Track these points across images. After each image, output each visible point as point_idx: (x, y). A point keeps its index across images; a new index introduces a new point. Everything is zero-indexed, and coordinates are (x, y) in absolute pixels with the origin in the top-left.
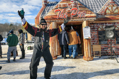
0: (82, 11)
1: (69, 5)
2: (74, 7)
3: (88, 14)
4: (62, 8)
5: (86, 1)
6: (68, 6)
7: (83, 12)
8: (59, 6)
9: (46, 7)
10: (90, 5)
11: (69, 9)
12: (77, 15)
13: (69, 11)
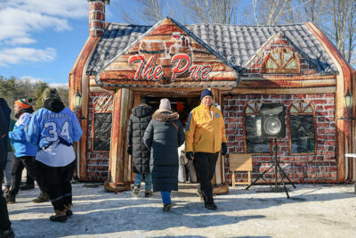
0: (200, 63)
1: (169, 44)
2: (180, 51)
3: (217, 71)
4: (148, 53)
5: (218, 28)
6: (166, 48)
7: (204, 65)
8: (140, 47)
9: (101, 41)
10: (227, 40)
11: (168, 57)
12: (187, 74)
13: (167, 60)
